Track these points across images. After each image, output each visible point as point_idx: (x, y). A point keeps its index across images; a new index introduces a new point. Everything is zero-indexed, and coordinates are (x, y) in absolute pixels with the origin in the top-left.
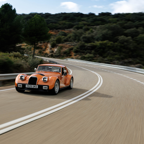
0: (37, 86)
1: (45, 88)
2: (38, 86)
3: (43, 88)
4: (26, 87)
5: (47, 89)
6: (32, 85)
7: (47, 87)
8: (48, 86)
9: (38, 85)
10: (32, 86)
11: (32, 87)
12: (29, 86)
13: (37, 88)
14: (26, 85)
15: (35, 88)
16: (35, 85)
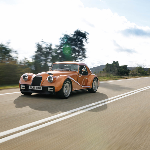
0: (41, 87)
3: (49, 90)
4: (29, 88)
5: (53, 91)
6: (36, 87)
7: (53, 88)
8: (54, 87)
11: (36, 89)
12: (32, 88)
13: (41, 89)
14: (29, 86)
15: (38, 89)
16: (39, 87)
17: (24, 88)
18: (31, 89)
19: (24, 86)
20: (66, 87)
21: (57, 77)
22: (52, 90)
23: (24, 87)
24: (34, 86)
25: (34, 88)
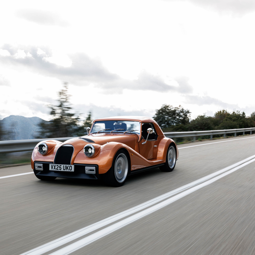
0: (73, 166)
1: (91, 170)
2: (75, 166)
3: (87, 172)
4: (50, 169)
5: (94, 172)
6: (62, 165)
7: (94, 168)
8: (97, 166)
9: (74, 164)
10: (62, 168)
11: (62, 170)
12: (56, 167)
13: (73, 170)
14: (50, 165)
15: (67, 170)
16: (67, 165)
17: (42, 169)
18: (53, 170)
19: (41, 165)
20: (119, 164)
21: (102, 147)
22: (93, 170)
23: (41, 167)
24: (59, 165)
25: (58, 168)
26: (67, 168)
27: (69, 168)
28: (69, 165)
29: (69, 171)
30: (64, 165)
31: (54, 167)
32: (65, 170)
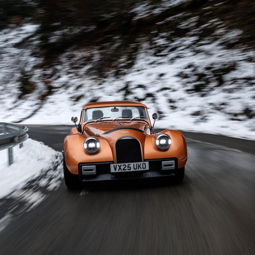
0: (147, 163)
1: (168, 166)
2: (149, 163)
3: (164, 168)
4: (113, 170)
5: (173, 167)
6: (132, 164)
7: (173, 162)
8: (176, 159)
9: (145, 160)
10: (132, 166)
11: (132, 170)
12: (122, 167)
13: (147, 168)
14: (112, 165)
15: (140, 169)
16: (139, 163)
17: (94, 173)
18: (117, 171)
19: (94, 167)
22: (172, 165)
24: (127, 164)
25: (126, 168)
26: (139, 166)
27: (141, 166)
28: (142, 163)
29: (142, 169)
30: (135, 164)
31: (118, 168)
32: (137, 170)
